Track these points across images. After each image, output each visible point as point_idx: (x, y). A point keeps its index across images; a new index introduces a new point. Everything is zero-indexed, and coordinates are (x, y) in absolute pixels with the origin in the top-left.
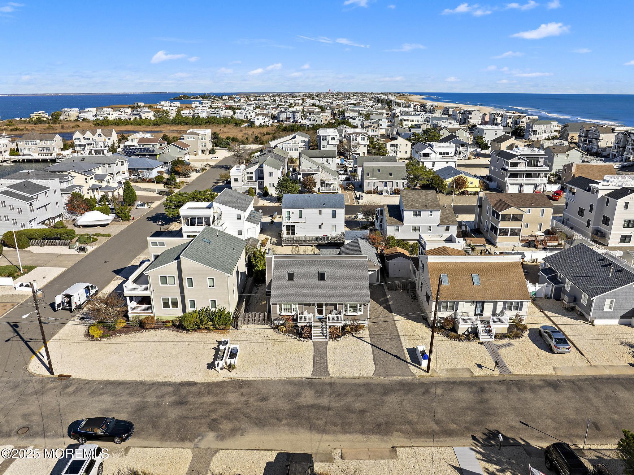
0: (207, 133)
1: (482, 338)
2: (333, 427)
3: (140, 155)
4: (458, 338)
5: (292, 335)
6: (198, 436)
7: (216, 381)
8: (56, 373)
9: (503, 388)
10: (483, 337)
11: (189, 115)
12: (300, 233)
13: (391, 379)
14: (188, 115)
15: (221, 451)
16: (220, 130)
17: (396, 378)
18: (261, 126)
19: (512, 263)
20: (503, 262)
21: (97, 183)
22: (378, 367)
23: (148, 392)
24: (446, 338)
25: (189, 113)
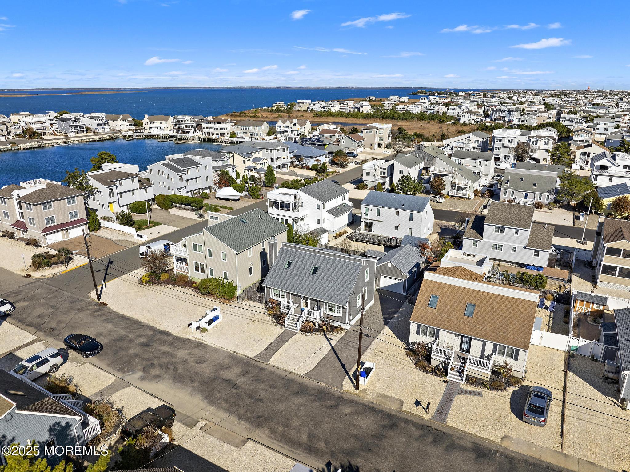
0: (387, 127)
1: (450, 377)
2: (223, 403)
3: (311, 144)
4: (424, 369)
5: (273, 319)
6: (131, 371)
7: (184, 337)
8: (101, 301)
9: (417, 433)
10: (452, 376)
11: (403, 110)
12: (377, 231)
13: (317, 384)
14: (401, 109)
15: (132, 387)
16: (421, 126)
17: (322, 384)
18: (465, 124)
19: (525, 301)
20: (514, 298)
21: (254, 165)
22: (317, 369)
23: (136, 330)
24: (413, 364)
25: (403, 108)
